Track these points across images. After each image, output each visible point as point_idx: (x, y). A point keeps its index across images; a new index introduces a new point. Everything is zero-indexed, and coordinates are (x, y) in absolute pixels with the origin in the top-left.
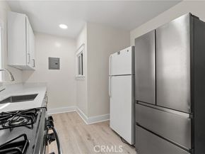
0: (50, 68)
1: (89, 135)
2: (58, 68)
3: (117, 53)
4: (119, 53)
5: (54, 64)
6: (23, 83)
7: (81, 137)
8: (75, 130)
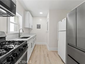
0: (37, 28)
1: (48, 55)
2: (40, 28)
3: (60, 21)
4: (61, 21)
5: (39, 27)
6: (29, 33)
7: (45, 55)
8: (44, 52)
